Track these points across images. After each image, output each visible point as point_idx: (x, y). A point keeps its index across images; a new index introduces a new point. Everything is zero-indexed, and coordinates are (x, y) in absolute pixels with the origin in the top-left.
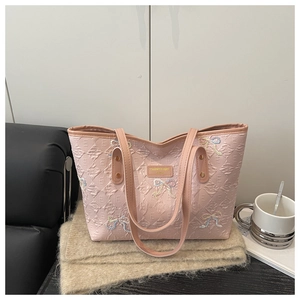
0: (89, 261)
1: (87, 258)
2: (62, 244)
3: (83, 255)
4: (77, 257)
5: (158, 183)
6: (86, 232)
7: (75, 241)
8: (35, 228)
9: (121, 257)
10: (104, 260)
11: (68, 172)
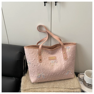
0: (30, 90)
1: (29, 89)
2: (22, 83)
3: (28, 88)
4: (26, 89)
5: (52, 62)
6: (30, 80)
7: (26, 83)
8: (14, 78)
9: (40, 89)
10: (35, 90)
11: (25, 60)
